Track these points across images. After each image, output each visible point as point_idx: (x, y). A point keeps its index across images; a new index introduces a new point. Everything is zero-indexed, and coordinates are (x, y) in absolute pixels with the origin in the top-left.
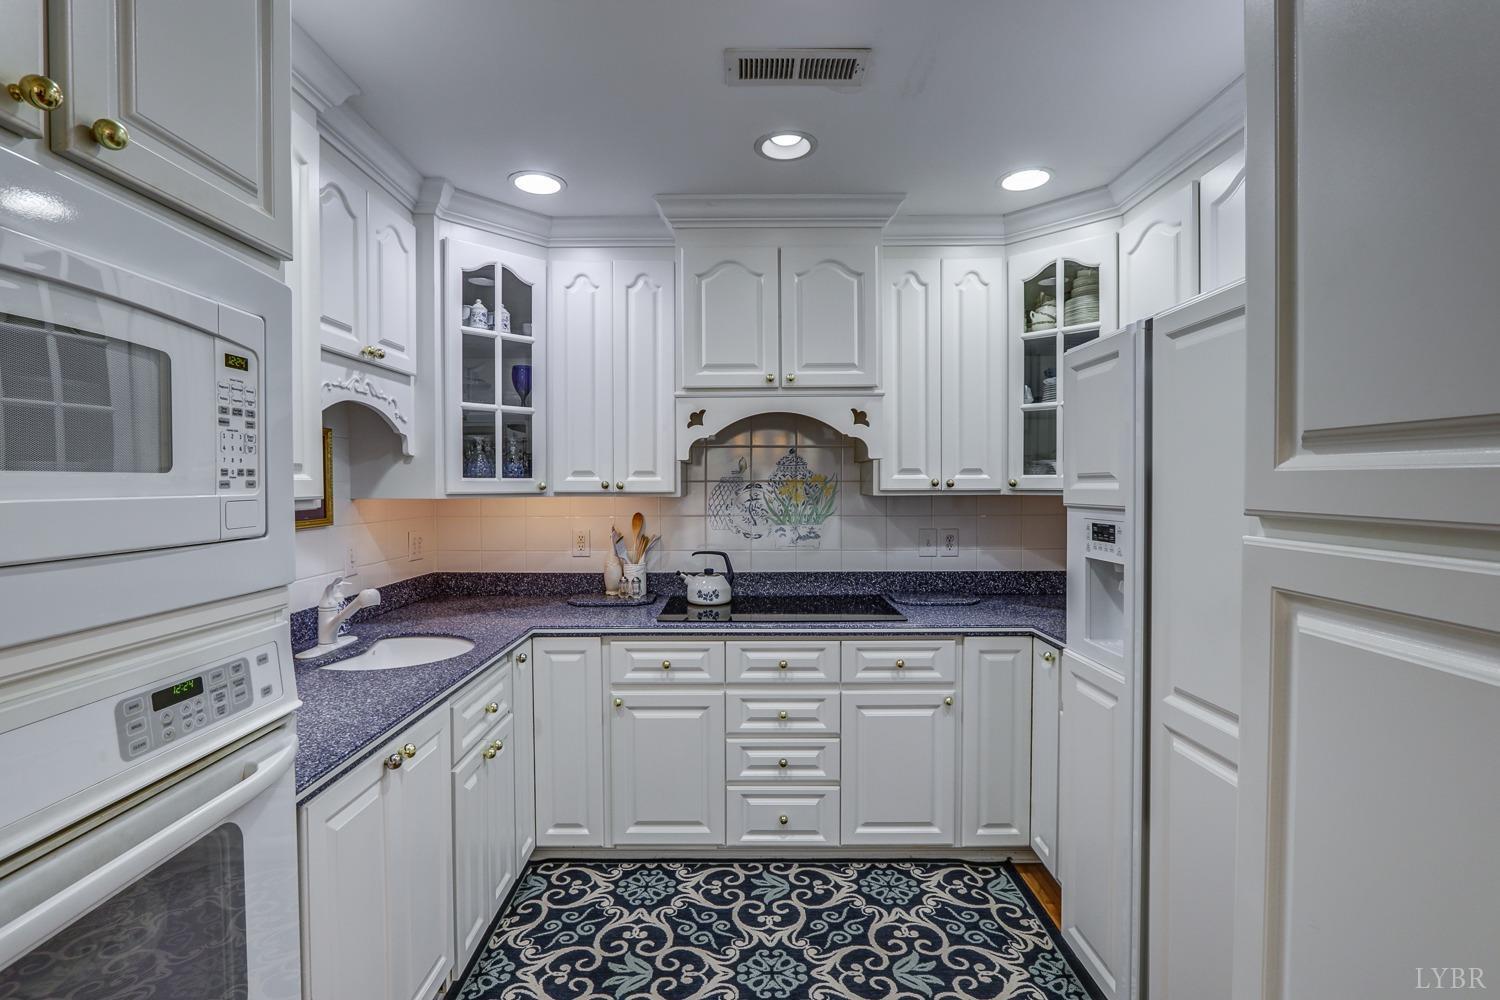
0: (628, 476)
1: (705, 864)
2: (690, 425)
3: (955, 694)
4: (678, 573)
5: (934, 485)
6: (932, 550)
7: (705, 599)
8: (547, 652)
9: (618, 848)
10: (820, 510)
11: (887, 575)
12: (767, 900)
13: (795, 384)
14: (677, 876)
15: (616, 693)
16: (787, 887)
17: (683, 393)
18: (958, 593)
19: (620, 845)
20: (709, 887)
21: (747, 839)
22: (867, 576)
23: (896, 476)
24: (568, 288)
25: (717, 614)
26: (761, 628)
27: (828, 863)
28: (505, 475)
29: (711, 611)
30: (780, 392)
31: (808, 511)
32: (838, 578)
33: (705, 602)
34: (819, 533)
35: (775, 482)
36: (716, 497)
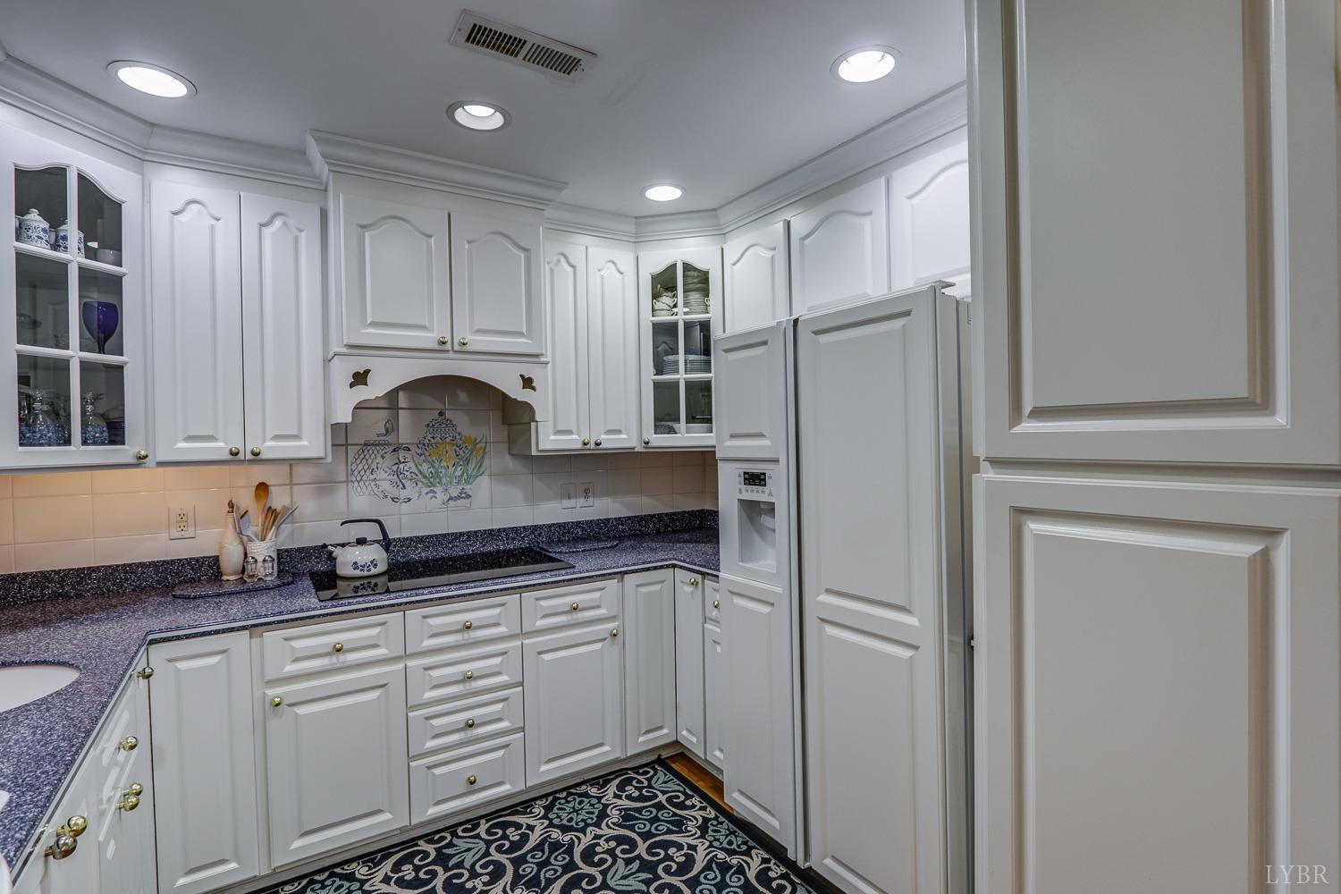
0: (264, 441)
1: (386, 853)
2: (352, 385)
3: (618, 626)
4: (325, 546)
5: (584, 444)
6: (572, 502)
7: (361, 570)
8: (170, 661)
9: (277, 871)
10: (470, 472)
11: (535, 528)
12: (467, 864)
13: (467, 348)
14: (358, 876)
15: (271, 692)
16: (482, 845)
17: (345, 350)
18: (597, 538)
19: (277, 867)
20: (401, 874)
21: (433, 811)
22: (516, 530)
23: (552, 437)
24: (175, 214)
25: (376, 585)
26: (443, 591)
27: (513, 810)
28: (85, 443)
29: (370, 583)
30: (451, 355)
31: (459, 473)
32: (490, 534)
33: (362, 574)
34: (470, 493)
35: (424, 445)
36: (358, 461)
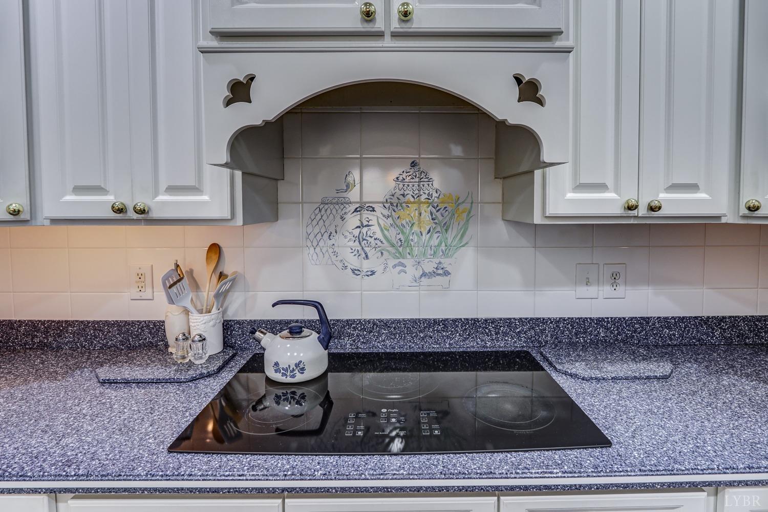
0: (156, 194)
2: (229, 102)
5: (630, 208)
6: (592, 290)
7: (285, 373)
10: (449, 241)
11: (535, 322)
17: (214, 43)
18: (628, 346)
22: (509, 322)
23: (570, 195)
25: (303, 396)
29: (294, 393)
30: (388, 42)
31: (435, 241)
32: (473, 325)
33: (289, 380)
34: (449, 269)
35: (392, 204)
36: (315, 222)
